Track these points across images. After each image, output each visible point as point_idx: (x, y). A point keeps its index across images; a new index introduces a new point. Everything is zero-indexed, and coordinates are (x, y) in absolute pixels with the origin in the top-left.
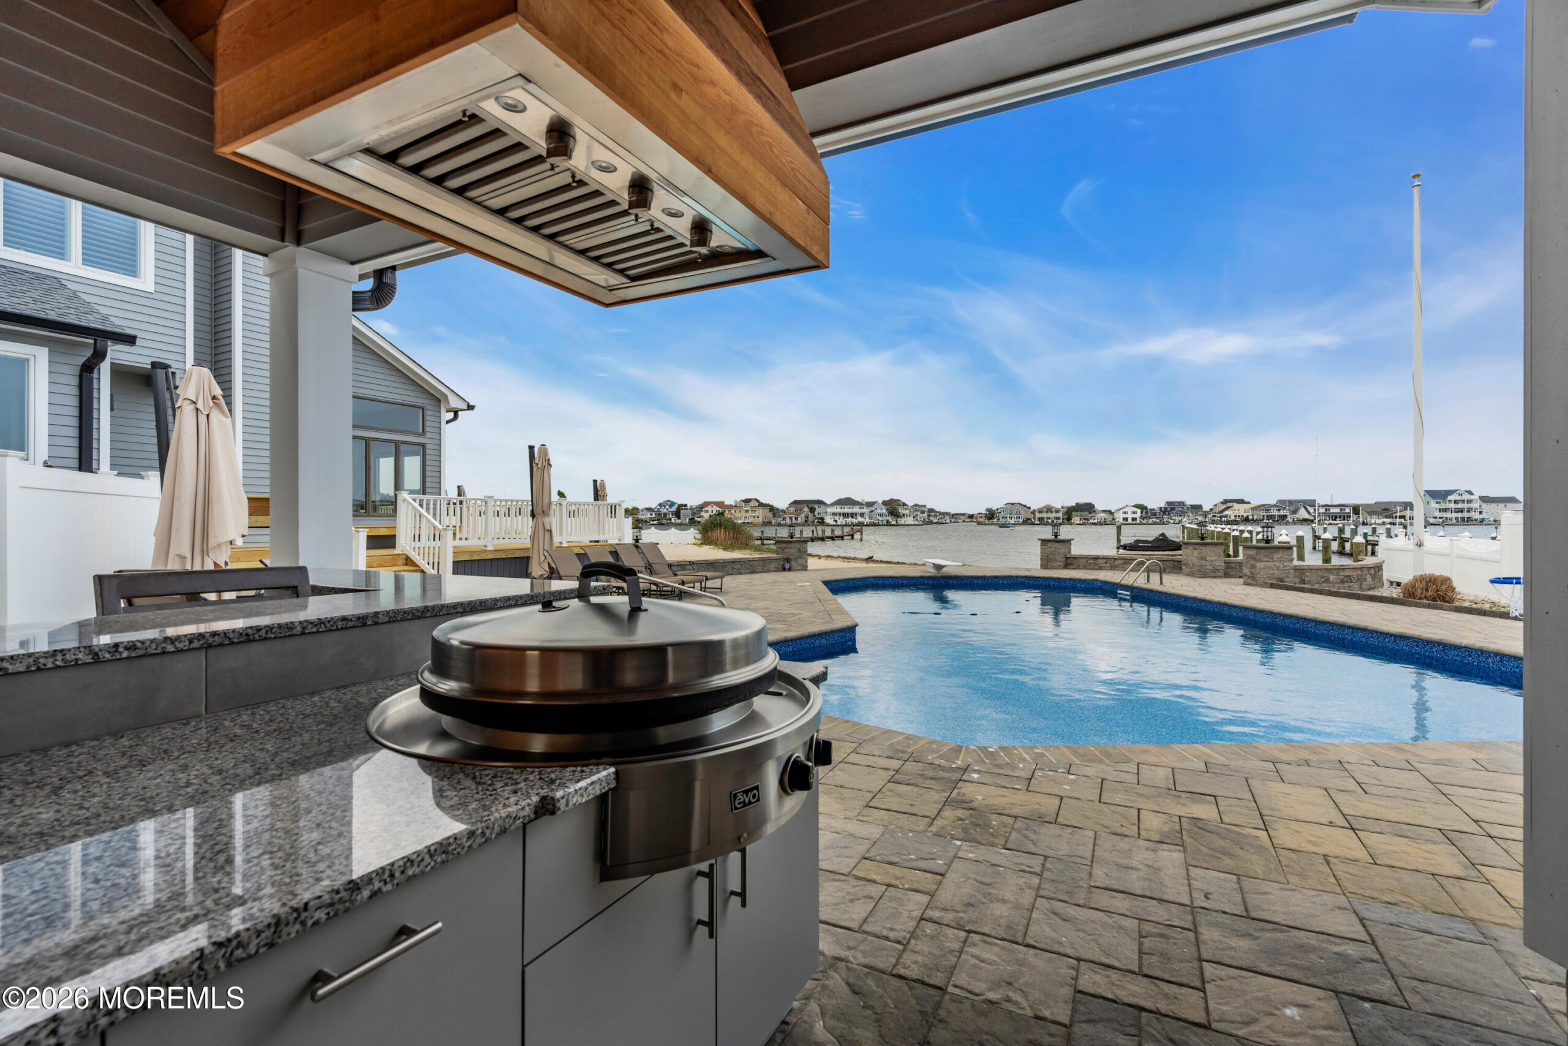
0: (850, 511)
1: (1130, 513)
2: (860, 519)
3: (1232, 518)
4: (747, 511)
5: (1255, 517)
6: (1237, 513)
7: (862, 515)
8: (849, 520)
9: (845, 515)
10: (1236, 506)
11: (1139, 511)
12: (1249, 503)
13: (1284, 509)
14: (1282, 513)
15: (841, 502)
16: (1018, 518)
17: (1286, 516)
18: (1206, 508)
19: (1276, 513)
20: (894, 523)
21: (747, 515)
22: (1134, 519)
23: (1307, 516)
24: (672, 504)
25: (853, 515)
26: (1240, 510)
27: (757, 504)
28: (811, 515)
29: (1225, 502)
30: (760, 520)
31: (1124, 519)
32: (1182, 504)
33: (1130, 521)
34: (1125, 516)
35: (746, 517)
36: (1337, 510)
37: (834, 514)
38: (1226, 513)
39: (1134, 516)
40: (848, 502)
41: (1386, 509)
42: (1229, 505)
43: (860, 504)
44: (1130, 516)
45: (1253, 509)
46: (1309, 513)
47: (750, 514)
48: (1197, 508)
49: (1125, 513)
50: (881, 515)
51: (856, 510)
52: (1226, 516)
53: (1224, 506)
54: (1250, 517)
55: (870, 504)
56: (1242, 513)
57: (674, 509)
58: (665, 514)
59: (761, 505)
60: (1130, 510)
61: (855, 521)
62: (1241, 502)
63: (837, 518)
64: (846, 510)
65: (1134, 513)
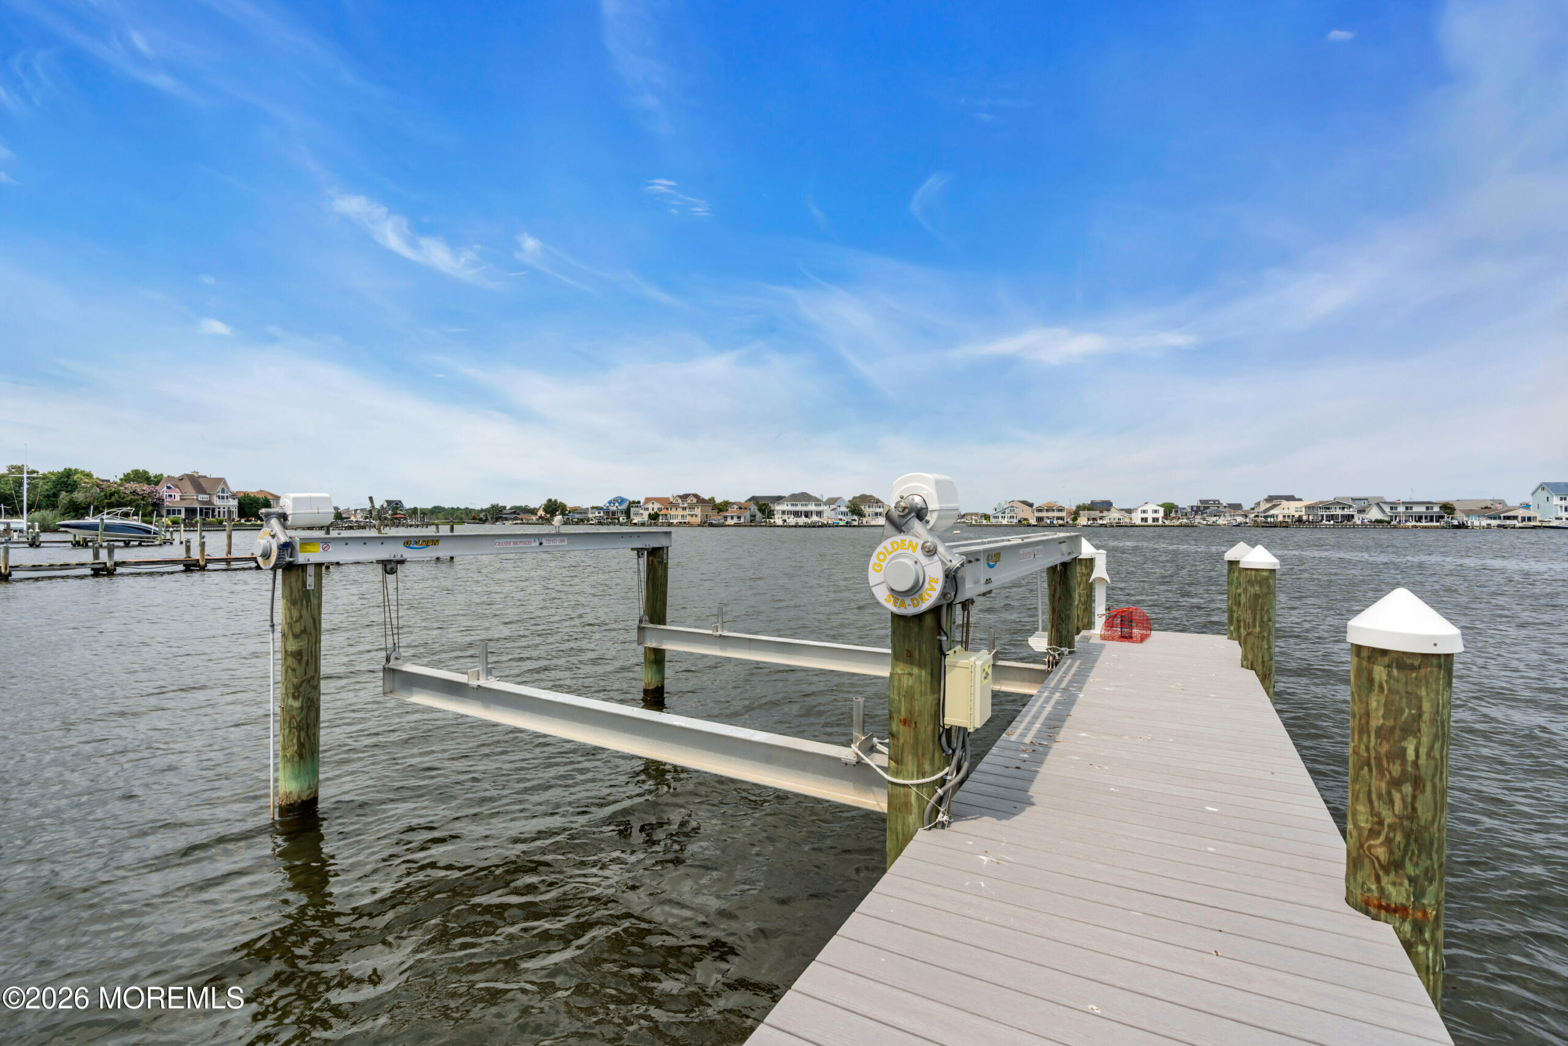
0: (804, 509)
1: (1150, 512)
2: (815, 518)
3: (1280, 518)
4: (684, 509)
5: (1311, 518)
6: (1286, 512)
7: (819, 513)
8: (802, 520)
9: (797, 514)
10: (1284, 503)
11: (1161, 510)
12: (1300, 500)
13: (1350, 507)
14: (1346, 512)
15: (796, 498)
16: (1012, 517)
17: (1353, 516)
18: (1246, 507)
19: (1339, 512)
20: (856, 523)
21: (685, 513)
22: (1155, 520)
23: (1379, 516)
24: (622, 500)
25: (807, 514)
26: (1291, 509)
27: (695, 501)
28: (759, 515)
29: (1270, 499)
30: (698, 520)
31: (1142, 519)
32: (1217, 503)
33: (1150, 522)
34: (1144, 516)
35: (683, 516)
36: (1422, 509)
37: (783, 512)
38: (1272, 512)
39: (1156, 515)
40: (804, 497)
41: (1486, 508)
42: (1275, 502)
43: (817, 501)
44: (1150, 516)
45: (1309, 508)
46: (1383, 511)
47: (687, 512)
48: (1236, 507)
49: (1144, 512)
50: (843, 514)
51: (812, 507)
52: (1272, 516)
53: (1268, 505)
54: (1305, 518)
55: (831, 501)
56: (1292, 512)
57: (624, 506)
58: (614, 513)
59: (700, 501)
60: (1150, 508)
61: (808, 521)
62: (1291, 498)
63: (785, 517)
64: (799, 508)
65: (1156, 511)
